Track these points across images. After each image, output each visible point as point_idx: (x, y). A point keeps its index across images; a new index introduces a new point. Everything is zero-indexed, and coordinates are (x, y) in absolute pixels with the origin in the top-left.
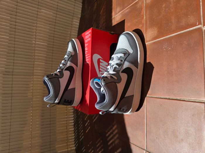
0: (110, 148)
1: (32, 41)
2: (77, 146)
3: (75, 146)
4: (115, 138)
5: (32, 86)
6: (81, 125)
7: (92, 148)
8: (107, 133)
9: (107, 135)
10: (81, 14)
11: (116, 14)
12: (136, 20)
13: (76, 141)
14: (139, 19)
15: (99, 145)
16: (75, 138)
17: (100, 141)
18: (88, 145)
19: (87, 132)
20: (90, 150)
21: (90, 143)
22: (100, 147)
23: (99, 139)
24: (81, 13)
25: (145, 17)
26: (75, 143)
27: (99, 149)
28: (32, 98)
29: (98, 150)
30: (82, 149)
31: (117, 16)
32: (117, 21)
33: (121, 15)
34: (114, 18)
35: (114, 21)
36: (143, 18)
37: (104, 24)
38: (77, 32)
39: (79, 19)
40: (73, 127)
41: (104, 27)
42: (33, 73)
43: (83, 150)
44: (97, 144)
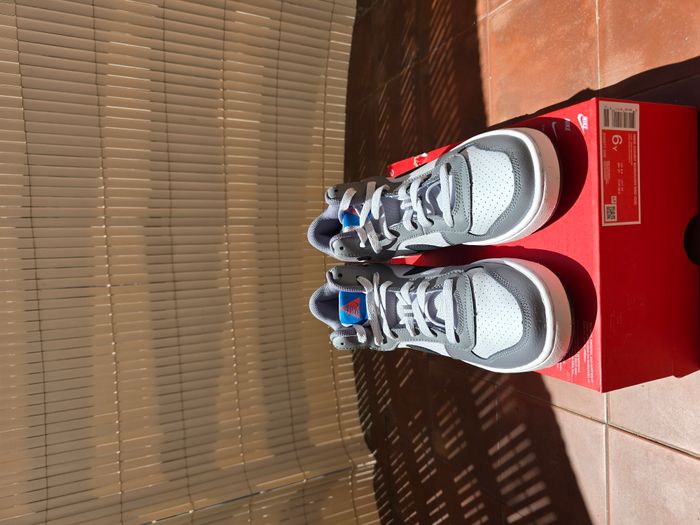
0: (485, 426)
1: (215, 117)
2: (369, 427)
3: (363, 429)
4: (503, 396)
5: (228, 257)
6: (380, 365)
7: (424, 429)
8: (475, 383)
9: (475, 390)
10: (355, 10)
11: (491, 9)
12: (567, 28)
13: (366, 415)
14: (576, 23)
15: (446, 419)
16: (360, 404)
17: (449, 409)
18: (410, 424)
19: (401, 385)
20: (417, 438)
21: (416, 417)
22: (452, 427)
23: (449, 403)
24: (357, 8)
25: (597, 18)
26: (362, 421)
27: (448, 431)
28: (230, 290)
29: (444, 435)
30: (389, 436)
31: (495, 14)
32: (495, 30)
33: (509, 11)
34: (485, 19)
35: (485, 29)
36: (591, 19)
37: (447, 41)
38: (346, 72)
39: (351, 28)
40: (352, 372)
41: (447, 52)
42: (226, 215)
43: (393, 437)
44: (441, 418)
